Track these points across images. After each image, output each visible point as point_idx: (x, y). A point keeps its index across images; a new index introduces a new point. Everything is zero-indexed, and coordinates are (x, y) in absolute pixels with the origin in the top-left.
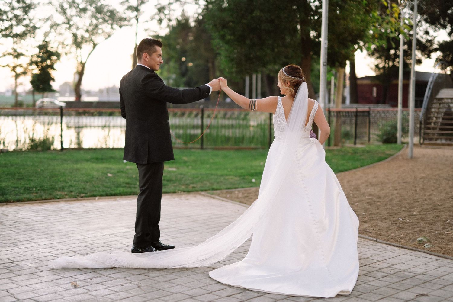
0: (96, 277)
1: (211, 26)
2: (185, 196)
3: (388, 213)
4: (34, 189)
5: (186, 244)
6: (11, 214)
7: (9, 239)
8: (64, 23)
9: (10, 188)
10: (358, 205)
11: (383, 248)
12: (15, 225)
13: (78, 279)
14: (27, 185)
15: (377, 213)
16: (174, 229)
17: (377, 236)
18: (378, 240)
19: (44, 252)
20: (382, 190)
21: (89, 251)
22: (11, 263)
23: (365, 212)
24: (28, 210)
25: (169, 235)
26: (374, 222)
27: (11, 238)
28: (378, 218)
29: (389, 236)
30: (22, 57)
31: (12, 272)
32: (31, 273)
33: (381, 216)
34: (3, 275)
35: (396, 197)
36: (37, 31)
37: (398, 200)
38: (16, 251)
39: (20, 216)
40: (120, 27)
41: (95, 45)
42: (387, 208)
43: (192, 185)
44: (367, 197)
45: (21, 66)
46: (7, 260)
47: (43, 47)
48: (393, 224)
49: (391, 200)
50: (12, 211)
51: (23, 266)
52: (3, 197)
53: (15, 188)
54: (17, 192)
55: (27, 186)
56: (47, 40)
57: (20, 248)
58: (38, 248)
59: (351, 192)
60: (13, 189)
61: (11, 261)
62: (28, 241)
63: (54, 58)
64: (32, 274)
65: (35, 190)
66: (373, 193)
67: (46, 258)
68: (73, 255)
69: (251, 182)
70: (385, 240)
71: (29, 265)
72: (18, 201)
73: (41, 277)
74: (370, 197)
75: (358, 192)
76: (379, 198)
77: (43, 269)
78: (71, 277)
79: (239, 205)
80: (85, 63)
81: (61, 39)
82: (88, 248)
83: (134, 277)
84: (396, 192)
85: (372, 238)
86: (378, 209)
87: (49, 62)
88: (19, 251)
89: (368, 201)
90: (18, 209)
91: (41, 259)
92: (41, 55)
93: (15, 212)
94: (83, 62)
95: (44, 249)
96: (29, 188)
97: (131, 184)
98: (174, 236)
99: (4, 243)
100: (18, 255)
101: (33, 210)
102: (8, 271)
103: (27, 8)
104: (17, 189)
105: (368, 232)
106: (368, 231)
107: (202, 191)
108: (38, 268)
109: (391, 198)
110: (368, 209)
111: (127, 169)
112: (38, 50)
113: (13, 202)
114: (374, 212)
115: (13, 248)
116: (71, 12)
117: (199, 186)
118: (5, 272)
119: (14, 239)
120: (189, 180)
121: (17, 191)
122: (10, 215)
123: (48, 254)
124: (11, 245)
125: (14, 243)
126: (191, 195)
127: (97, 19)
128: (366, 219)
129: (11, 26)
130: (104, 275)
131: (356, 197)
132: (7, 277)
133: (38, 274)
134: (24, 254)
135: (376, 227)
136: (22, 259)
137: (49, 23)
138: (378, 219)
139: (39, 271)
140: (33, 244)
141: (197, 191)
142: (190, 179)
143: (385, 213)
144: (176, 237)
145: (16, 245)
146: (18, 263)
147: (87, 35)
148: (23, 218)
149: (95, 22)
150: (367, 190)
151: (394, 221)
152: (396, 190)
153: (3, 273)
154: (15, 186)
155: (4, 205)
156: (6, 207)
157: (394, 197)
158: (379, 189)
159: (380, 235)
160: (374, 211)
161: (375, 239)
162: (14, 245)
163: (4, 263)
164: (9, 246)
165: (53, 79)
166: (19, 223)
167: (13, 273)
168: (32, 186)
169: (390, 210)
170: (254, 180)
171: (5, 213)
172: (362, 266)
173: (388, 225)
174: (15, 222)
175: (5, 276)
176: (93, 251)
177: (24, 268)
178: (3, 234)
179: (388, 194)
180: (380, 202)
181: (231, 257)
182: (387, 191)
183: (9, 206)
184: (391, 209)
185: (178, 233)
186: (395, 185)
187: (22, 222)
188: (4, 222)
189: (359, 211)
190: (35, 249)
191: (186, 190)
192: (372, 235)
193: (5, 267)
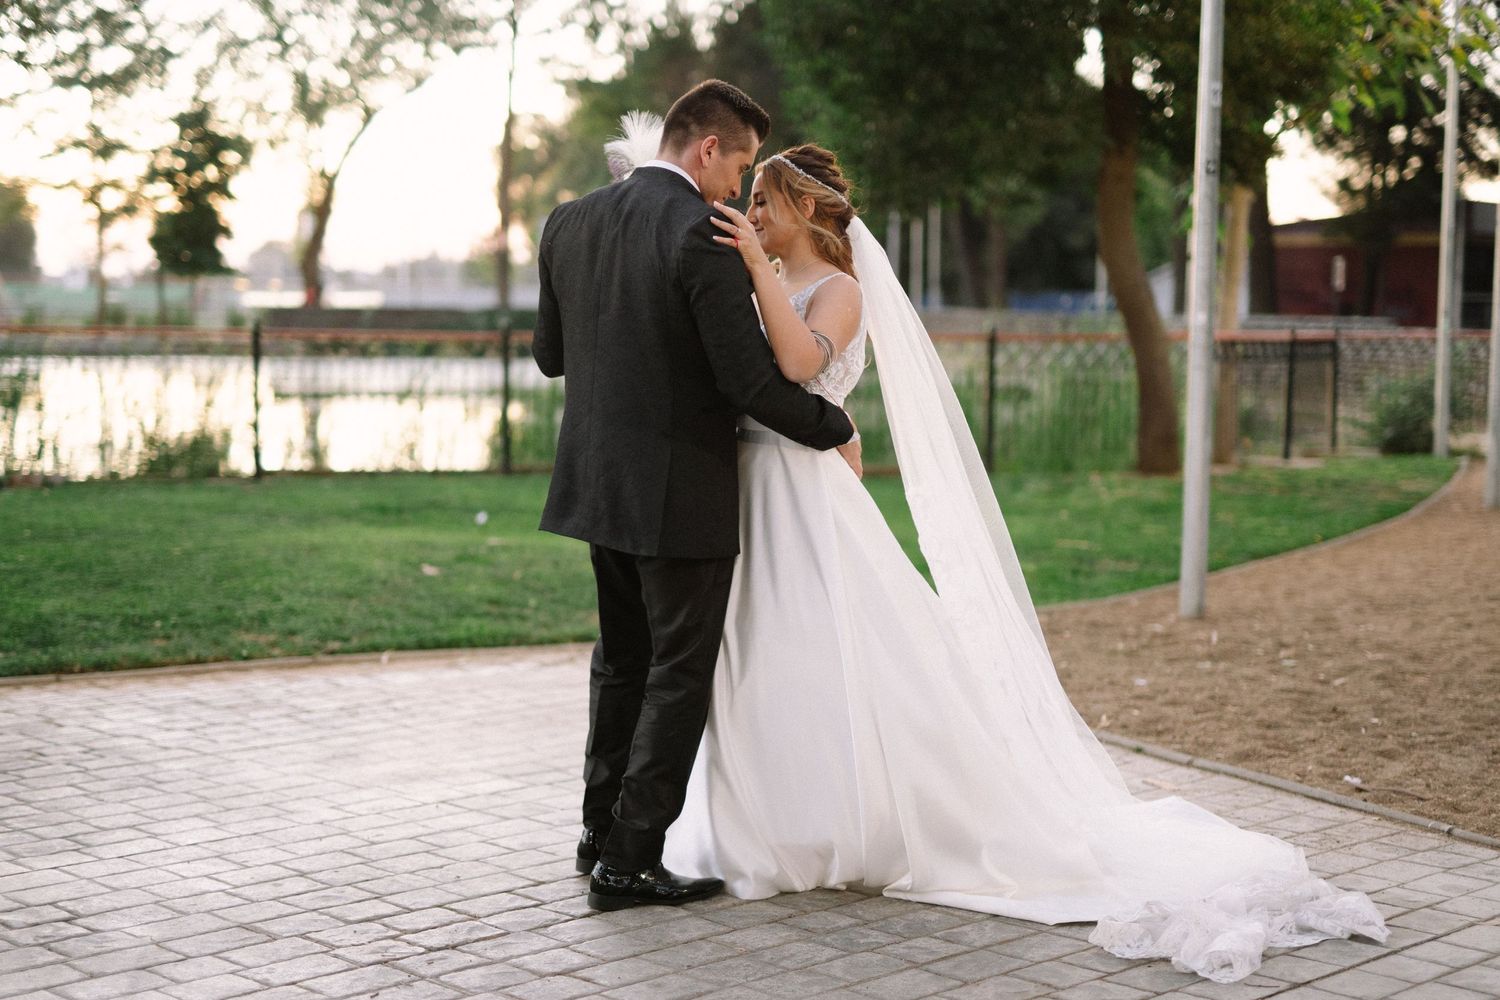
0: (392, 982)
1: (782, 40)
3: (1464, 718)
4: (158, 624)
6: (75, 717)
7: (60, 820)
8: (265, 37)
9: (70, 619)
10: (1343, 685)
11: (1482, 862)
12: (86, 764)
13: (321, 993)
14: (133, 606)
15: (1424, 717)
17: (1446, 813)
18: (1457, 831)
19: (191, 875)
20: (1417, 625)
21: (362, 873)
22: (66, 921)
23: (1376, 716)
24: (136, 703)
26: (1422, 753)
27: (67, 817)
28: (1431, 738)
29: (1491, 811)
30: (120, 155)
31: (67, 959)
32: (140, 965)
33: (1441, 729)
34: (32, 972)
35: (1477, 655)
36: (171, 65)
37: (1488, 665)
38: (86, 870)
39: (105, 726)
40: (457, 49)
41: (369, 114)
42: (1456, 700)
44: (1370, 655)
45: (115, 185)
46: (51, 909)
47: (194, 121)
48: (1493, 761)
49: (1461, 666)
50: (76, 706)
51: (110, 934)
52: (46, 652)
53: (89, 618)
54: (96, 635)
55: (130, 611)
56: (206, 96)
57: (101, 859)
58: (169, 856)
59: (1307, 636)
60: (82, 623)
61: (67, 915)
62: (132, 827)
63: (231, 157)
64: (144, 968)
65: (162, 628)
66: (1388, 640)
67: (198, 900)
68: (300, 890)
70: (1480, 830)
71: (130, 930)
72: (101, 667)
73: (178, 982)
74: (1380, 656)
75: (1332, 636)
76: (1416, 657)
77: (186, 950)
78: (293, 983)
80: (338, 172)
81: (253, 91)
82: (358, 860)
83: (538, 983)
84: (1469, 635)
85: (1431, 823)
86: (1423, 703)
87: (211, 173)
88: (99, 869)
89: (1379, 671)
90: (99, 699)
91: (180, 904)
92: (187, 146)
93: (87, 712)
94: (330, 172)
95: (193, 865)
96: (141, 618)
97: (508, 604)
99: (43, 839)
100: (92, 888)
101: (152, 704)
102: (52, 957)
104: (97, 624)
105: (1409, 795)
106: (1408, 790)
108: (169, 944)
109: (1458, 656)
110: (1384, 702)
111: (492, 549)
112: (176, 129)
113: (82, 671)
114: (1413, 715)
115: (75, 858)
118: (41, 960)
119: (81, 821)
121: (96, 629)
122: (70, 722)
123: (206, 884)
124: (69, 844)
125: (80, 838)
127: (376, 21)
128: (1390, 744)
130: (423, 978)
131: (1330, 656)
132: (44, 984)
133: (165, 969)
134: (115, 885)
135: (1435, 773)
136: (108, 905)
137: (214, 36)
138: (1433, 743)
139: (171, 956)
140: (152, 843)
143: (1454, 718)
145: (88, 846)
146: (91, 922)
147: (341, 79)
148: (117, 732)
149: (368, 31)
150: (1362, 628)
151: (1494, 753)
152: (1469, 626)
153: (33, 967)
154: (91, 610)
155: (49, 683)
156: (56, 691)
157: (1467, 652)
158: (1406, 624)
159: (1456, 808)
160: (1413, 711)
161: (1446, 827)
162: (80, 845)
163: (38, 920)
164: (59, 848)
165: (226, 232)
166: (102, 757)
167: (69, 965)
168: (149, 611)
169: (1469, 706)
171: (50, 713)
172: (1422, 943)
173: (1476, 767)
174: (85, 752)
175: (41, 978)
176: (379, 873)
177: (116, 945)
178: (42, 798)
179: (1444, 645)
180: (1423, 674)
182: (1439, 631)
183: (65, 687)
184: (1471, 701)
186: (1461, 610)
187: (112, 750)
188: (44, 751)
189: (1355, 709)
190: (160, 862)
192: (1427, 808)
193: (42, 941)
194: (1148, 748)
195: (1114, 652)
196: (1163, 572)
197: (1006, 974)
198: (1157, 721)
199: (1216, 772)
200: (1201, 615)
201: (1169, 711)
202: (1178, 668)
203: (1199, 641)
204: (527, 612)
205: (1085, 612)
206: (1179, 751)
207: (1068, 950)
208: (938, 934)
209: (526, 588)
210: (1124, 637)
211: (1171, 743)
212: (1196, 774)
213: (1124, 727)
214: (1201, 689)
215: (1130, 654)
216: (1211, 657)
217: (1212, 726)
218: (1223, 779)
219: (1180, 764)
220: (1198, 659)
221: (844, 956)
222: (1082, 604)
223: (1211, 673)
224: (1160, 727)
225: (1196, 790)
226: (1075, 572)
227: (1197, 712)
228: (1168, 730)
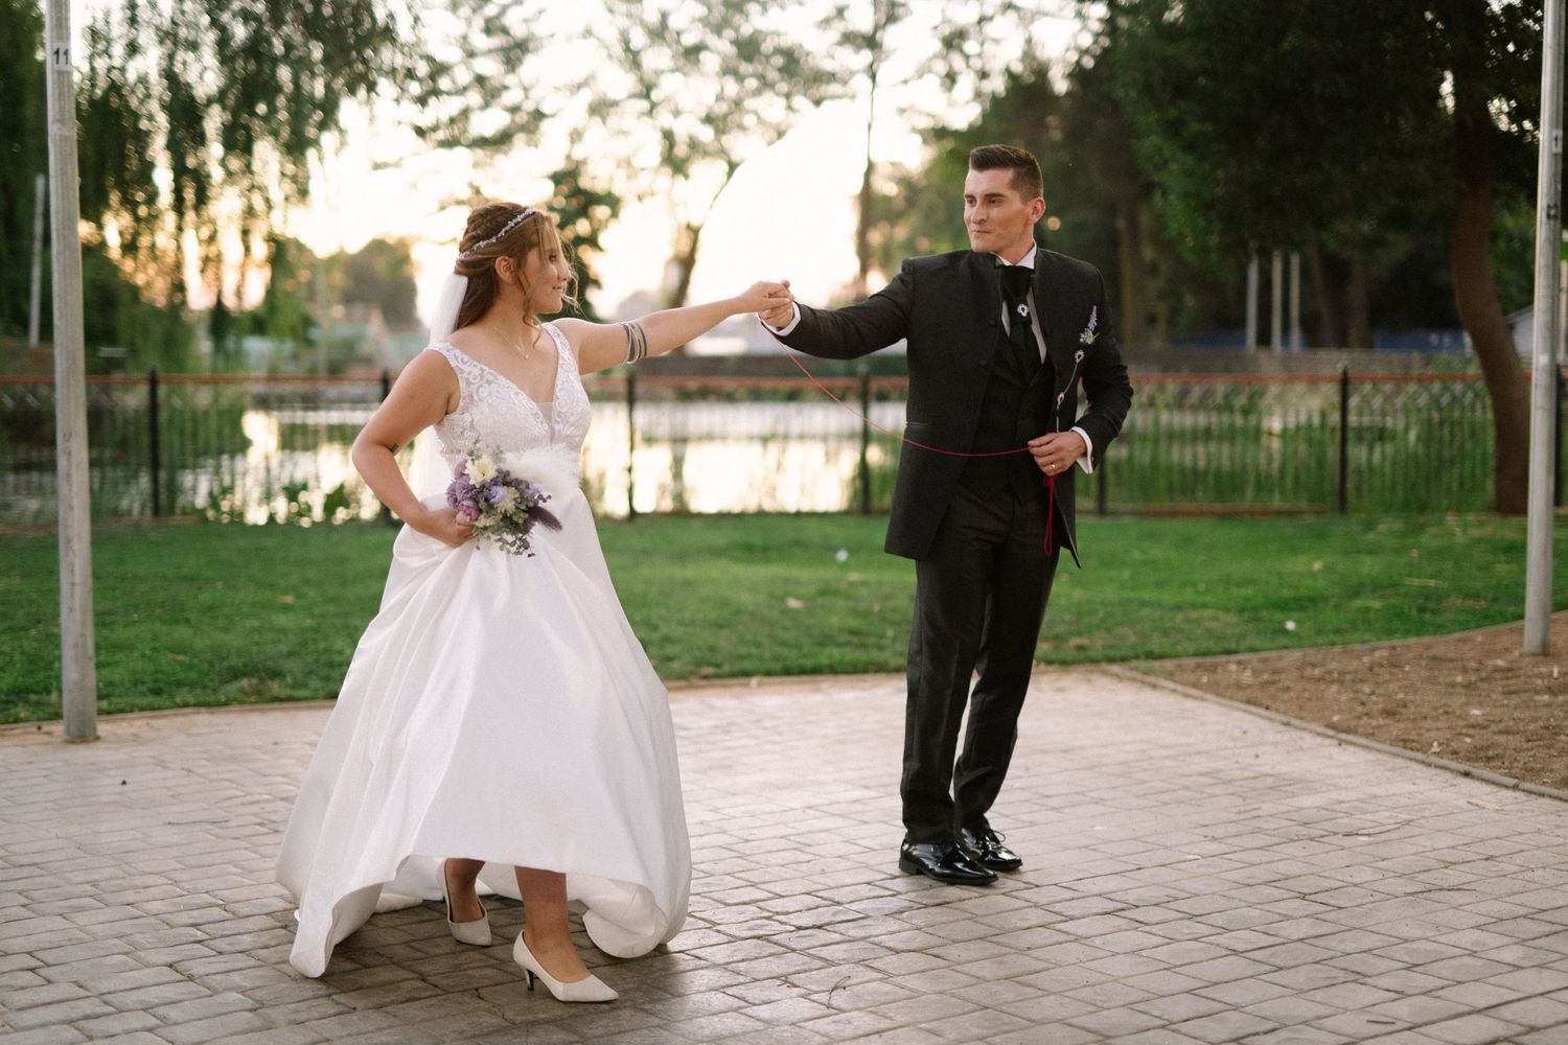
0: (766, 953)
1: (1133, 94)
2: (1054, 676)
5: (1067, 849)
8: (633, 96)
16: (1024, 795)
25: (1008, 816)
36: (545, 125)
40: (818, 103)
41: (733, 166)
43: (1075, 641)
47: (565, 178)
56: (578, 153)
63: (601, 212)
69: (1286, 632)
79: (1246, 711)
80: (702, 226)
81: (622, 148)
82: (734, 854)
83: (895, 958)
92: (561, 202)
94: (695, 223)
97: (868, 635)
98: (1025, 818)
103: (515, 52)
107: (1111, 660)
111: (852, 584)
112: (550, 186)
116: (657, 58)
117: (1099, 643)
120: (1063, 621)
126: (1075, 676)
127: (740, 78)
129: (465, 113)
130: (794, 950)
137: (586, 97)
141: (1094, 661)
142: (1067, 617)
144: (1032, 824)
147: (707, 135)
149: (731, 88)
165: (596, 283)
170: (1290, 625)
176: (753, 866)
181: (1229, 898)
185: (1036, 808)
191: (1053, 657)
194: (1475, 771)
195: (1453, 685)
196: (1512, 609)
197: (1317, 962)
198: (1488, 748)
199: (1542, 795)
200: (1545, 652)
201: (1502, 739)
202: (1515, 700)
203: (1540, 676)
204: (885, 642)
205: (1428, 647)
206: (1505, 775)
207: (1379, 944)
208: (1257, 928)
209: (884, 619)
210: (1465, 670)
211: (1500, 768)
212: (1520, 795)
213: (1455, 753)
214: (1535, 720)
215: (1468, 686)
216: (1550, 690)
217: (1542, 753)
218: (1548, 801)
219: (1506, 787)
220: (1537, 692)
221: (1168, 944)
222: (1426, 640)
223: (1548, 705)
224: (1490, 753)
225: (1518, 811)
226: (1422, 609)
227: (1528, 741)
228: (1497, 756)
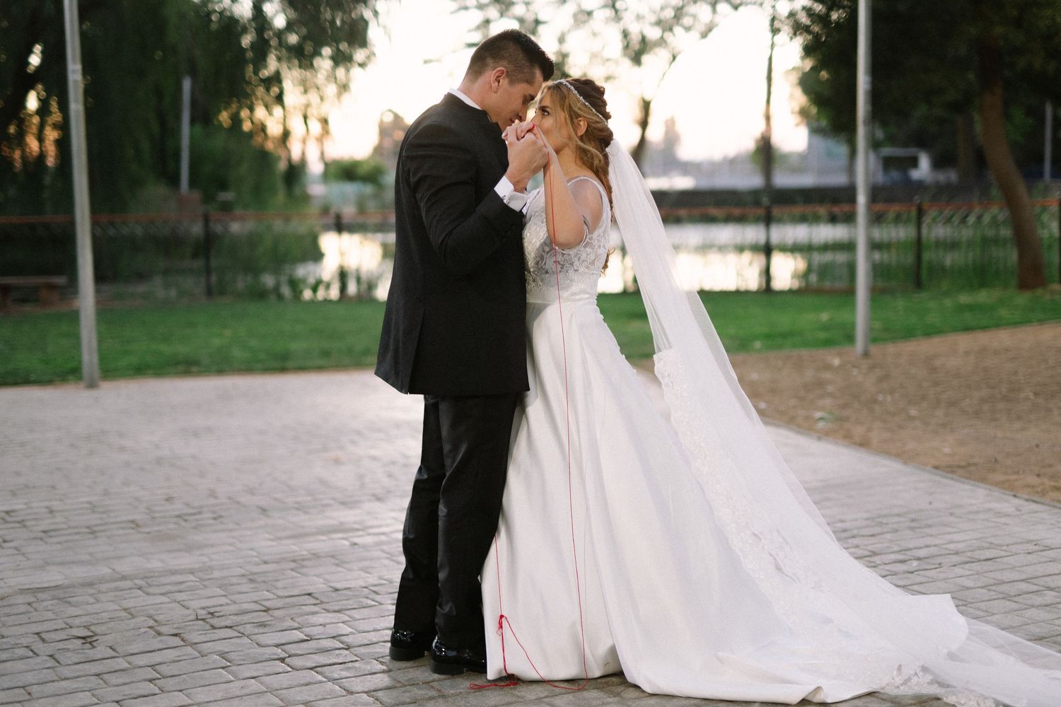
40: (736, 7)
80: (653, 98)
81: (595, 45)
94: (647, 98)
